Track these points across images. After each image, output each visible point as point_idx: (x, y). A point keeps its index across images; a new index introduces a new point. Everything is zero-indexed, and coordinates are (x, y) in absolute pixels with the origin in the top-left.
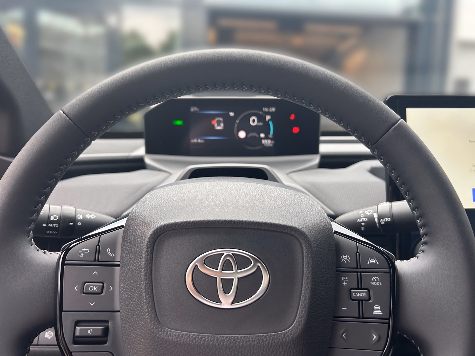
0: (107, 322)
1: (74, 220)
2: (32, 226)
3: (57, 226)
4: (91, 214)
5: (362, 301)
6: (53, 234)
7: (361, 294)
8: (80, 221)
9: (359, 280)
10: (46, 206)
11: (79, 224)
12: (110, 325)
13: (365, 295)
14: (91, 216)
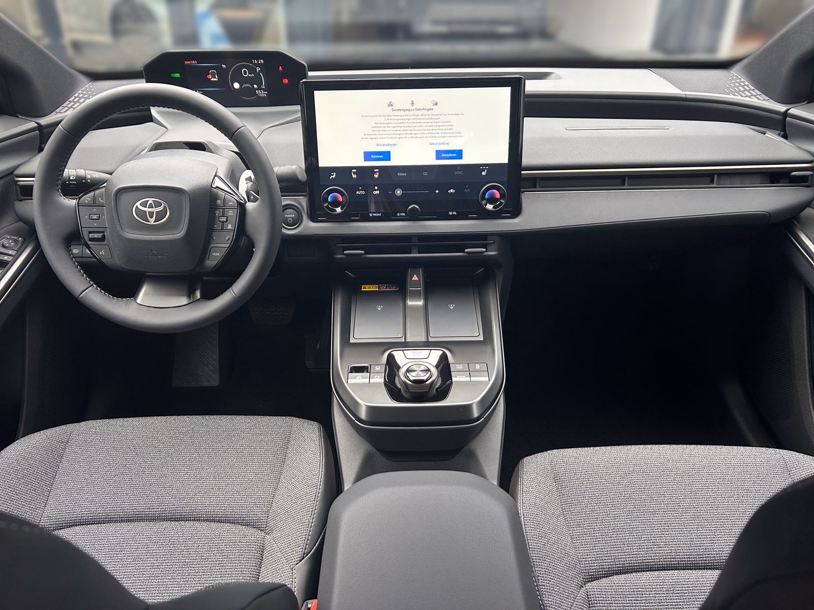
0: (104, 232)
1: (85, 178)
2: (60, 182)
3: (75, 182)
4: (95, 174)
5: (224, 222)
6: (74, 187)
7: (224, 219)
8: (89, 179)
9: (223, 212)
10: (66, 170)
11: (89, 181)
12: (105, 234)
13: (225, 220)
14: (97, 175)
